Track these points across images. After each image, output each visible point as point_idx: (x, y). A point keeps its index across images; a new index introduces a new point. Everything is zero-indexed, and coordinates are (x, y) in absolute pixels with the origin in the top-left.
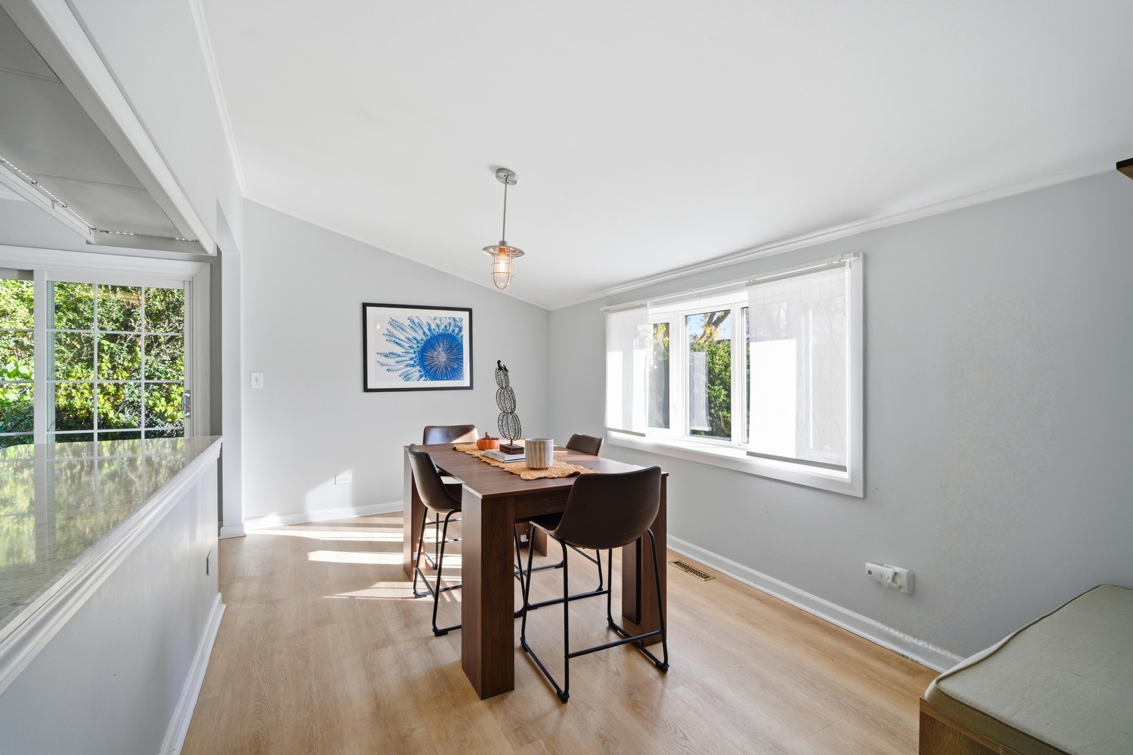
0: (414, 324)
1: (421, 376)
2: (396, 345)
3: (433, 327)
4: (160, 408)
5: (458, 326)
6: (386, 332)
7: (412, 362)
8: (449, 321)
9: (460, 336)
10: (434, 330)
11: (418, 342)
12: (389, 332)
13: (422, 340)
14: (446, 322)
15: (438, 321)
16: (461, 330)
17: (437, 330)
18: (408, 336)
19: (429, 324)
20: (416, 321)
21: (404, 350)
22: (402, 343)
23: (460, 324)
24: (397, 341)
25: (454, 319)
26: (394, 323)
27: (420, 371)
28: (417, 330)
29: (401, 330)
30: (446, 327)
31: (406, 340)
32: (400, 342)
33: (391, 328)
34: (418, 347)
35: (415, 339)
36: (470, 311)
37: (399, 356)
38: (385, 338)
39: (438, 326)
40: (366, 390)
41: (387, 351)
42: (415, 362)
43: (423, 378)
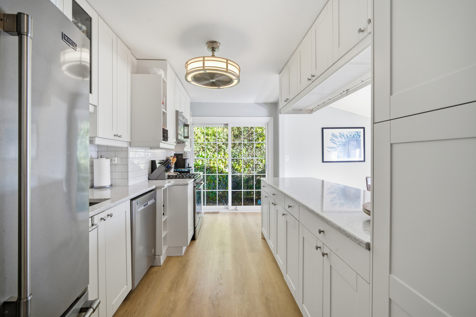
0: (341, 135)
1: (344, 156)
2: (334, 144)
3: (348, 136)
4: (237, 167)
5: (359, 135)
6: (330, 139)
7: (340, 151)
8: (355, 133)
9: (359, 139)
10: (349, 137)
11: (342, 142)
12: (332, 138)
13: (344, 141)
14: (354, 134)
15: (350, 133)
16: (360, 137)
17: (350, 137)
18: (339, 140)
19: (347, 135)
20: (342, 134)
21: (337, 146)
22: (336, 143)
23: (359, 134)
24: (334, 142)
25: (357, 132)
26: (333, 135)
27: (343, 154)
28: (342, 137)
29: (336, 138)
30: (354, 136)
31: (337, 141)
32: (336, 142)
33: (332, 137)
34: (342, 144)
35: (341, 141)
36: (364, 128)
37: (335, 148)
38: (330, 141)
39: (350, 135)
40: (323, 161)
41: (331, 146)
42: (341, 150)
43: (345, 157)
